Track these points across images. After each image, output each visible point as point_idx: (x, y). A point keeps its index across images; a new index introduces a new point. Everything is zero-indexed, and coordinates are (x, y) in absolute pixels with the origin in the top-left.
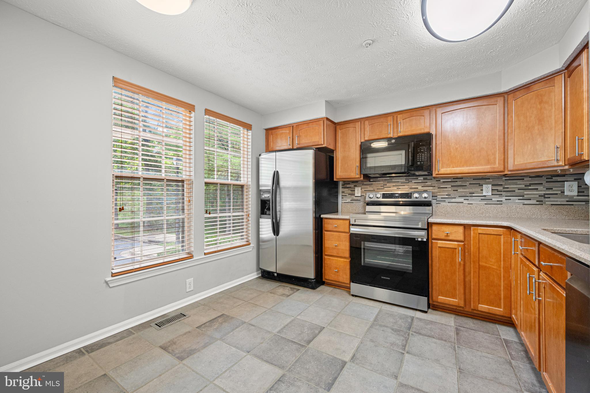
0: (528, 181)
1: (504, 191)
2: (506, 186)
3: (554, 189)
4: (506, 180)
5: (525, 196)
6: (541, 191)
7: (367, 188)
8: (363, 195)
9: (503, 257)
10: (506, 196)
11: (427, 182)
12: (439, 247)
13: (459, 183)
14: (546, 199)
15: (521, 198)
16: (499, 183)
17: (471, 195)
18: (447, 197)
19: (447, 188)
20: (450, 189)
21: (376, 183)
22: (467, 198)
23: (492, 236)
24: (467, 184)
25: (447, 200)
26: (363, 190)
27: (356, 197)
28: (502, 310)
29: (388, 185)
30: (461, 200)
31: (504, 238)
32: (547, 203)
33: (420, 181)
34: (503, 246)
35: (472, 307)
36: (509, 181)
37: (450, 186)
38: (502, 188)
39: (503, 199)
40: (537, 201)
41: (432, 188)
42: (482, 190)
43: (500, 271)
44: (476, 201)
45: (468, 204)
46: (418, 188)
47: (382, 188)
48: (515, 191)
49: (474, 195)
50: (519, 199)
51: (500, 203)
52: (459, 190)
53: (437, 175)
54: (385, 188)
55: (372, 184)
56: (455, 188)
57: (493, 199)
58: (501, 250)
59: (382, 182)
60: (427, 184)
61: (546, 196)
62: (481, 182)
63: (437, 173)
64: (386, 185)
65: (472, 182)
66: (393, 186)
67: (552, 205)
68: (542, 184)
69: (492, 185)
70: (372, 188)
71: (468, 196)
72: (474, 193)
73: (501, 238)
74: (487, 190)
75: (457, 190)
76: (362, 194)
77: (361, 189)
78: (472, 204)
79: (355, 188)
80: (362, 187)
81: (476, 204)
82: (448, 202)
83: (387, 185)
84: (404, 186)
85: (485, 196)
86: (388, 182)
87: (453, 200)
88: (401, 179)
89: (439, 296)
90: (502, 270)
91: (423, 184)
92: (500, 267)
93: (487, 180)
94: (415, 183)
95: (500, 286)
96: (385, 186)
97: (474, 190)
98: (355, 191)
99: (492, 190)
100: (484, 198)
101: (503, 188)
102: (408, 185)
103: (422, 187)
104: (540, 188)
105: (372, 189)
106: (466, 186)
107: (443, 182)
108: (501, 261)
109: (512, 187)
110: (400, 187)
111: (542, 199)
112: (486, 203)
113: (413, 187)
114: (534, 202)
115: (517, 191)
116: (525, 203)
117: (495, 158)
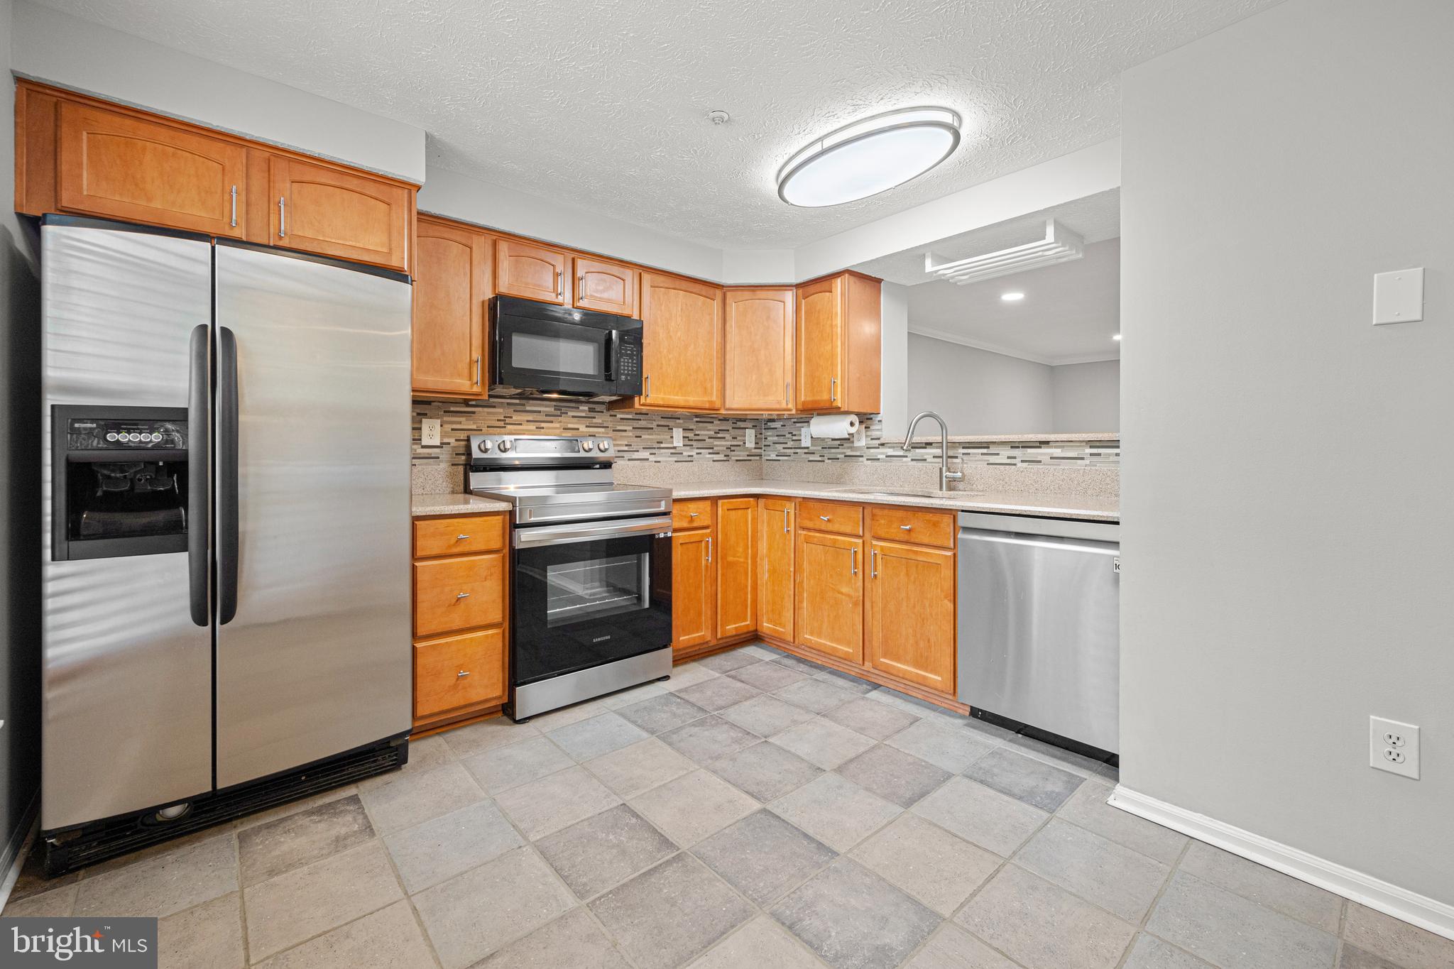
0: (717, 425)
1: (695, 440)
2: (697, 433)
3: (738, 438)
4: (697, 422)
5: (715, 448)
6: (728, 441)
7: (460, 423)
8: (449, 444)
9: (752, 541)
10: (697, 448)
11: (595, 418)
12: (681, 544)
13: (643, 423)
14: (733, 453)
15: (711, 451)
16: (690, 428)
17: (658, 445)
18: (626, 448)
19: (625, 431)
20: (631, 434)
21: (486, 409)
22: (653, 451)
23: (740, 511)
24: (654, 425)
25: (627, 455)
26: (448, 427)
27: (423, 447)
28: (748, 623)
29: (516, 417)
30: (645, 454)
31: (752, 511)
32: (733, 458)
33: (583, 414)
34: (751, 524)
35: (719, 636)
36: (701, 424)
37: (631, 428)
38: (693, 435)
39: (694, 453)
40: (725, 456)
41: (603, 430)
42: (672, 437)
43: (747, 563)
44: (664, 456)
45: (655, 462)
46: (578, 429)
47: (501, 424)
48: (705, 440)
49: (662, 445)
50: (710, 453)
51: (690, 460)
52: (643, 437)
53: (643, 405)
54: (509, 427)
55: (474, 413)
56: (638, 433)
57: (685, 454)
58: (748, 531)
59: (501, 410)
60: (594, 421)
61: (732, 448)
62: (670, 423)
63: (643, 401)
64: (511, 417)
65: (660, 423)
66: (528, 421)
67: (737, 460)
68: (728, 430)
69: (683, 429)
70: (474, 423)
71: (654, 448)
72: (662, 443)
73: (747, 513)
74: (678, 436)
75: (640, 437)
76: (446, 440)
77: (441, 426)
78: (659, 462)
79: (421, 422)
80: (445, 419)
81: (666, 461)
82: (629, 460)
83: (514, 418)
84: (552, 422)
85: (675, 448)
86: (514, 411)
87: (636, 455)
88: (546, 406)
89: (680, 637)
90: (750, 561)
91: (588, 421)
92: (747, 558)
93: (678, 421)
94: (573, 417)
95: (747, 587)
96: (508, 420)
97: (662, 437)
98: (420, 429)
99: (684, 437)
100: (675, 452)
101: (695, 435)
102: (560, 422)
103: (587, 427)
104: (727, 436)
105: (474, 427)
106: (652, 428)
107: (621, 419)
108: (748, 548)
109: (704, 433)
110: (543, 425)
111: (728, 452)
112: (676, 459)
113: (570, 426)
114: (721, 457)
115: (708, 440)
116: (715, 459)
117: (712, 386)
